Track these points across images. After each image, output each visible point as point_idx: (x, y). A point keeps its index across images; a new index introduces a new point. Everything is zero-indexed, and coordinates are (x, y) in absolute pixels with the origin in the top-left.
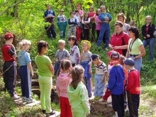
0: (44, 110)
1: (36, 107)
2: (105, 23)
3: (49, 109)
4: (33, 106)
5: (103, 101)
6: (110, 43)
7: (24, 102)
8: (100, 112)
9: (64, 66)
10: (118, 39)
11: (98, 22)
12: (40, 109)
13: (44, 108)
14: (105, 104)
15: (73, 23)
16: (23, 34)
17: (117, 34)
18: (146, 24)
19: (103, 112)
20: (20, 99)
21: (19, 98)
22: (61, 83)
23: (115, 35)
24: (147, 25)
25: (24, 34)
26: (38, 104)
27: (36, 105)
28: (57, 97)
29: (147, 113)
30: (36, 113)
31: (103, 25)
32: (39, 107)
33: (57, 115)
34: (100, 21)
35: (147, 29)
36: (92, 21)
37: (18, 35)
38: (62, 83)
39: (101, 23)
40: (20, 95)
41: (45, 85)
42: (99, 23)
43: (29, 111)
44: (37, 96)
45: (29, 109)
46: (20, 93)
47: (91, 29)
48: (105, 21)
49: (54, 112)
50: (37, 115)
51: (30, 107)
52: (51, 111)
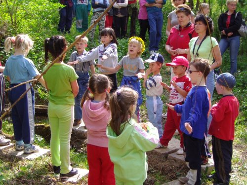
0: (57, 166)
1: (41, 163)
2: (155, 7)
3: (67, 166)
4: (36, 159)
5: (160, 148)
6: (168, 44)
7: (18, 151)
8: (157, 169)
9: (95, 86)
10: (182, 36)
11: (142, 5)
12: (50, 165)
13: (57, 163)
14: (164, 154)
15: (100, 6)
16: (12, 22)
17: (180, 27)
18: (227, 11)
19: (163, 170)
20: (11, 144)
21: (7, 143)
22: (91, 119)
23: (177, 28)
24: (228, 14)
25: (15, 23)
26: (44, 155)
27: (41, 157)
28: (76, 138)
29: (239, 170)
30: (41, 174)
31: (152, 11)
32: (47, 160)
33: (80, 177)
34: (147, 4)
35: (229, 20)
36: (131, 4)
37: (5, 25)
38: (93, 120)
39: (147, 7)
40: (10, 136)
41: (60, 121)
42: (144, 6)
43: (30, 171)
44: (42, 139)
45: (29, 167)
46: (9, 131)
47: (130, 18)
48: (155, 5)
49: (74, 171)
50: (45, 179)
51: (30, 162)
52: (70, 168)
